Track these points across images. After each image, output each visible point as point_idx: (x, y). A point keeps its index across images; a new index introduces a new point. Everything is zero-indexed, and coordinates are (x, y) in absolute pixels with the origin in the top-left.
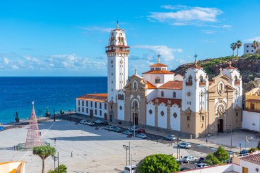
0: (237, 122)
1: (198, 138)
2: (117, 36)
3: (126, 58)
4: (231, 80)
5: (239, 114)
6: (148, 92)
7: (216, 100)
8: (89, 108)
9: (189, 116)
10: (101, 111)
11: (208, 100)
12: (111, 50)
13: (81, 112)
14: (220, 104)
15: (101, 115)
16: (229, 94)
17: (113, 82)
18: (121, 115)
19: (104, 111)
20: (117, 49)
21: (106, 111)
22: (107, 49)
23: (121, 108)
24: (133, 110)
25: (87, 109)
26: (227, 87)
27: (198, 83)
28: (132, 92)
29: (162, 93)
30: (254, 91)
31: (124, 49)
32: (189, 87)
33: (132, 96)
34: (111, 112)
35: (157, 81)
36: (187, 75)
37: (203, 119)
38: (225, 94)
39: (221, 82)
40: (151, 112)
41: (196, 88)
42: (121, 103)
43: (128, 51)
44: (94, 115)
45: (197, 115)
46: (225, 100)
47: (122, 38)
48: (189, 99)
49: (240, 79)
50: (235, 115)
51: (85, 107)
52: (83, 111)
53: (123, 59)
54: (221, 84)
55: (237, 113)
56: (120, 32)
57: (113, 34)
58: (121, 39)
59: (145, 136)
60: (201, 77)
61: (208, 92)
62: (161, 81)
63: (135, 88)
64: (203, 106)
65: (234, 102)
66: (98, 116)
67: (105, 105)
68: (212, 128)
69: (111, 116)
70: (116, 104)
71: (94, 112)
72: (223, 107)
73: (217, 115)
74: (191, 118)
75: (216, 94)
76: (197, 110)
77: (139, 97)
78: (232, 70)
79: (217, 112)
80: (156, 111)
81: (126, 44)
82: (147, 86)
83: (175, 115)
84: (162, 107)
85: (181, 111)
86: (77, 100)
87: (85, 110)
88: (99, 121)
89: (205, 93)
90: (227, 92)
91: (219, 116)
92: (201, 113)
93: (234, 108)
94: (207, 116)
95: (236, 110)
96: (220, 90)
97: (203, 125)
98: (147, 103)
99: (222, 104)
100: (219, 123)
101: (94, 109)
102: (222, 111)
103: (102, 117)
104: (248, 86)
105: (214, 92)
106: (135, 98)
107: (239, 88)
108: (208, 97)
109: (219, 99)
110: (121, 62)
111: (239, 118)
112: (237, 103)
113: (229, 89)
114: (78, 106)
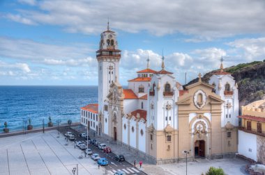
0: (229, 144)
2: (105, 39)
5: (233, 134)
6: (127, 103)
7: (192, 116)
8: (88, 119)
9: (152, 134)
10: (94, 123)
11: (178, 114)
12: (100, 55)
14: (199, 120)
15: (94, 127)
16: (214, 107)
19: (97, 123)
22: (97, 54)
23: (106, 120)
24: (113, 125)
28: (113, 102)
29: (142, 103)
31: (114, 54)
32: (152, 98)
33: (113, 108)
34: (100, 124)
35: (141, 90)
37: (169, 140)
38: (208, 108)
39: (200, 92)
40: (125, 127)
42: (106, 115)
43: (120, 55)
44: (91, 127)
46: (207, 115)
47: (113, 41)
48: (152, 113)
49: (235, 88)
50: (224, 135)
52: (84, 122)
54: (201, 94)
55: (229, 133)
56: (110, 33)
58: (111, 42)
60: (168, 85)
62: (145, 90)
63: (115, 98)
64: (170, 122)
67: (97, 116)
69: (100, 130)
70: (103, 115)
71: (90, 124)
73: (193, 134)
77: (117, 108)
79: (193, 131)
80: (129, 126)
81: (117, 48)
82: (123, 96)
83: (142, 132)
87: (86, 121)
89: (173, 106)
90: (210, 104)
91: (196, 136)
92: (165, 132)
93: (223, 125)
94: (176, 136)
95: (227, 129)
96: (199, 101)
97: (169, 146)
98: (123, 115)
99: (202, 120)
100: (198, 145)
101: (90, 120)
102: (201, 129)
103: (95, 129)
104: (253, 97)
105: (188, 105)
106: (115, 109)
107: (233, 100)
108: (178, 111)
109: (197, 113)
110: (111, 68)
111: (232, 140)
112: (229, 120)
113: (213, 101)
114: (81, 116)
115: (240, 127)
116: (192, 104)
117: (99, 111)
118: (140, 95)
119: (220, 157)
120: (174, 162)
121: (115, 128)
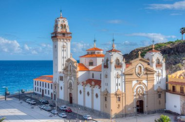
0: (160, 103)
1: (114, 118)
2: (60, 23)
4: (152, 63)
5: (162, 96)
6: (80, 74)
7: (134, 82)
8: (42, 88)
10: (49, 91)
11: (125, 82)
12: (55, 36)
13: (36, 92)
15: (49, 94)
16: (149, 76)
17: (57, 65)
19: (51, 91)
20: (59, 35)
22: (52, 35)
23: (61, 88)
24: (69, 91)
26: (146, 69)
28: (68, 73)
29: (93, 75)
30: (179, 73)
31: (66, 35)
32: (106, 69)
33: (68, 78)
35: (91, 64)
37: (119, 100)
38: (146, 76)
39: (140, 65)
40: (81, 92)
41: (111, 71)
42: (61, 84)
43: (71, 37)
44: (45, 94)
45: (112, 96)
46: (145, 82)
47: (65, 25)
48: (106, 81)
49: (163, 62)
50: (156, 96)
51: (39, 87)
53: (65, 44)
54: (140, 67)
55: (160, 95)
56: (62, 19)
57: (56, 22)
58: (63, 26)
60: (117, 60)
61: (125, 75)
62: (94, 64)
63: (70, 70)
65: (155, 83)
66: (47, 95)
67: (52, 85)
68: (130, 109)
69: (55, 95)
70: (59, 84)
71: (45, 91)
72: (142, 89)
73: (135, 96)
75: (134, 76)
76: (113, 92)
77: (73, 78)
78: (154, 53)
79: (135, 94)
80: (84, 92)
81: (68, 31)
82: (78, 69)
83: (97, 96)
84: (88, 88)
85: (101, 91)
86: (34, 80)
87: (39, 90)
89: (121, 75)
90: (147, 74)
91: (138, 97)
92: (116, 94)
93: (155, 89)
94: (124, 98)
95: (158, 92)
96: (139, 72)
97: (119, 105)
98: (78, 84)
99: (141, 85)
100: (138, 104)
101: (44, 88)
102: (141, 92)
103: (50, 96)
104: (175, 69)
106: (70, 79)
107: (162, 70)
108: (125, 79)
109: (137, 81)
110: (64, 47)
111: (162, 100)
112: (159, 85)
113: (149, 72)
114: (34, 86)
115: (167, 90)
116: (134, 74)
117: (54, 81)
118: (91, 68)
119: (154, 112)
120: (123, 116)
121: (70, 94)
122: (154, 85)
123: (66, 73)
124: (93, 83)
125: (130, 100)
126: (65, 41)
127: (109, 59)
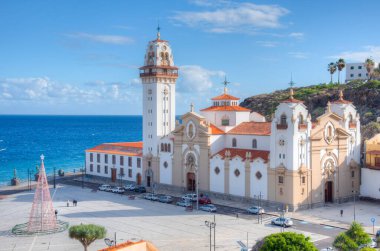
0: (353, 185)
1: (297, 211)
2: (159, 51)
3: (173, 86)
4: (344, 120)
5: (356, 174)
6: (213, 139)
7: (323, 152)
8: (110, 165)
9: (282, 176)
10: (130, 171)
11: (311, 151)
12: (149, 73)
13: (95, 173)
14: (328, 158)
16: (341, 142)
17: (152, 124)
18: (165, 176)
19: (136, 170)
20: (160, 72)
21: (141, 171)
22: (142, 71)
23: (166, 165)
24: (186, 170)
25: (106, 168)
26: (338, 131)
27: (296, 125)
28: (185, 139)
29: (234, 140)
31: (169, 72)
32: (282, 132)
33: (185, 146)
34: (148, 171)
36: (278, 113)
37: (304, 181)
38: (336, 143)
39: (329, 124)
40: (217, 171)
41: (293, 133)
42: (166, 157)
43: (176, 75)
46: (335, 151)
47: (167, 55)
48: (281, 150)
49: (358, 119)
50: (349, 174)
51: (102, 164)
52: (99, 171)
54: (330, 127)
55: (353, 172)
56: (163, 44)
57: (151, 47)
58: (165, 56)
59: (215, 209)
60: (301, 116)
61: (311, 140)
62: (231, 122)
63: (191, 133)
64: (304, 161)
65: (348, 154)
66: (126, 178)
67: (139, 160)
68: (316, 196)
69: (149, 179)
70: (158, 158)
71: (118, 172)
72: (332, 163)
73: (323, 174)
74: (286, 179)
75: (323, 142)
76: (296, 168)
77: (197, 147)
78: (344, 105)
79: (323, 170)
80: (227, 169)
81: (172, 64)
82: (210, 131)
83: (259, 175)
84: (237, 163)
85: (268, 168)
86: (88, 154)
87: (102, 169)
88: (130, 187)
89: (306, 141)
90: (338, 139)
91: (326, 176)
92: (300, 172)
93: (348, 163)
94: (309, 177)
95: (351, 168)
96: (329, 135)
97: (303, 190)
98: (211, 156)
99: (331, 157)
100: (327, 188)
101: (118, 167)
102: (331, 168)
103: (133, 179)
105: (319, 140)
106: (191, 149)
107: (356, 133)
108: (311, 147)
109: (326, 150)
110: (165, 92)
111: (355, 180)
112: (352, 156)
113: (340, 134)
114: (88, 163)
115: (363, 165)
120: (308, 208)
121: (189, 174)
122: (346, 157)
123: (178, 138)
124: (249, 155)
125: (317, 181)
126: (168, 82)
127: (288, 115)
